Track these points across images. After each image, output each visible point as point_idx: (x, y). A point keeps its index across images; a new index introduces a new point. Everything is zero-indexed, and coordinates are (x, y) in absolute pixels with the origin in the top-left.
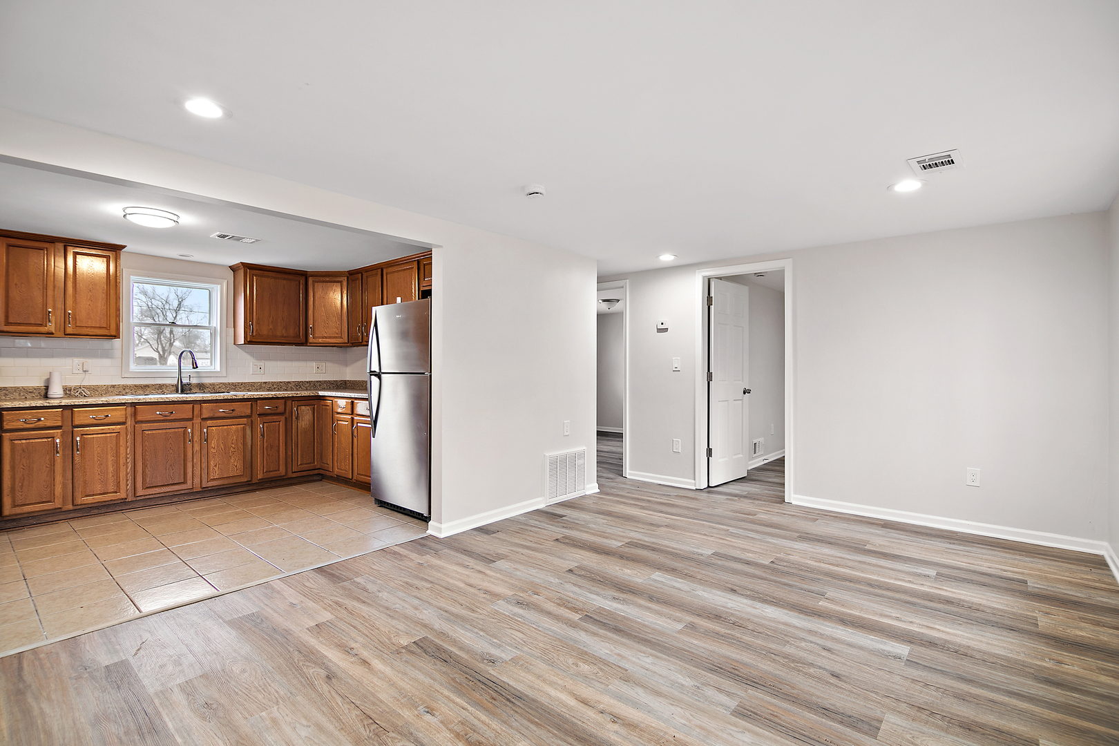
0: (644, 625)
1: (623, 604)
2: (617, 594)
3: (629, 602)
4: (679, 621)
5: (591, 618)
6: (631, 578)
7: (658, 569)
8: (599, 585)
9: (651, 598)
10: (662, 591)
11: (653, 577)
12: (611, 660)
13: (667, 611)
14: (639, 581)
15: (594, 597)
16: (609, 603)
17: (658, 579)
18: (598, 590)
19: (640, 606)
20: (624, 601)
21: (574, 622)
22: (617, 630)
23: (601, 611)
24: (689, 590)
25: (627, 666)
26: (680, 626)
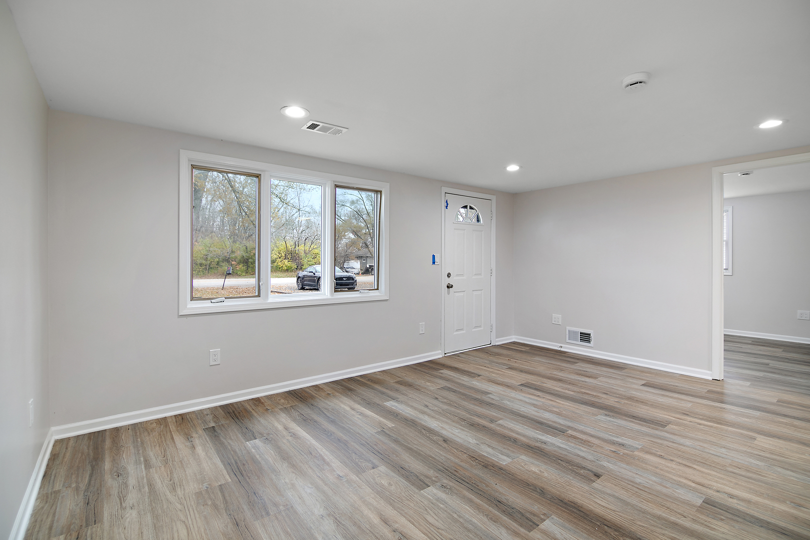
0: (523, 424)
1: (538, 438)
2: (544, 446)
3: (533, 440)
4: (499, 425)
5: (559, 431)
6: (532, 460)
7: (501, 469)
8: (561, 455)
9: (515, 441)
10: (505, 446)
11: (509, 460)
12: (542, 411)
13: (505, 431)
14: (523, 457)
15: (562, 446)
16: (548, 440)
17: (505, 458)
18: (560, 451)
19: (524, 436)
20: (537, 440)
21: (571, 429)
22: (541, 423)
23: (554, 435)
24: (481, 445)
25: (534, 408)
26: (500, 422)
